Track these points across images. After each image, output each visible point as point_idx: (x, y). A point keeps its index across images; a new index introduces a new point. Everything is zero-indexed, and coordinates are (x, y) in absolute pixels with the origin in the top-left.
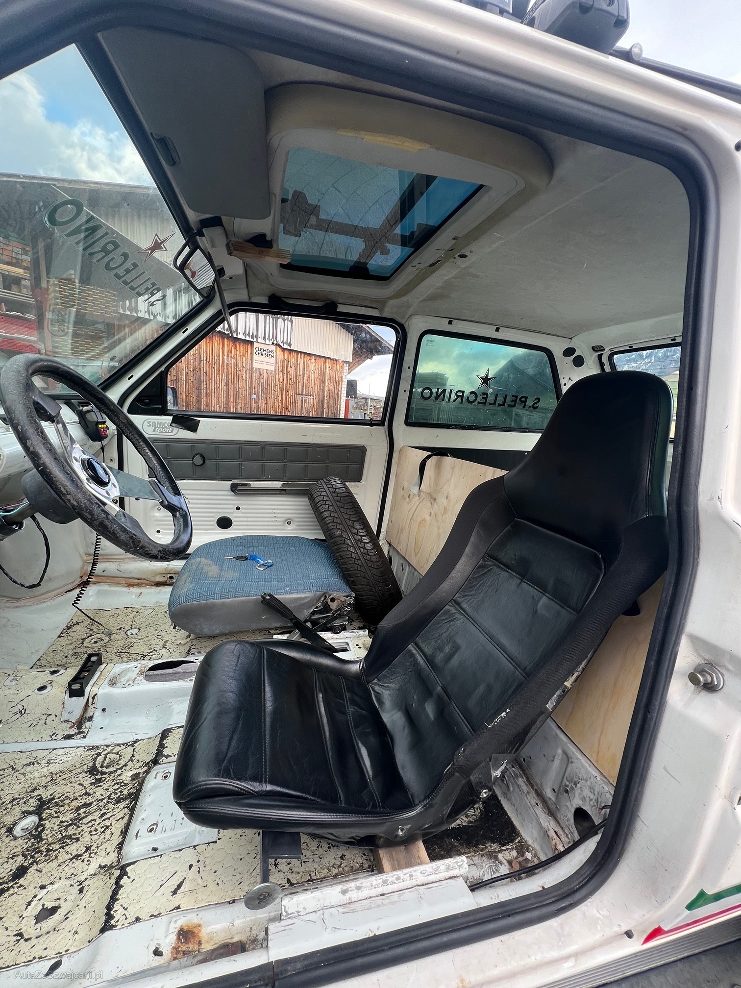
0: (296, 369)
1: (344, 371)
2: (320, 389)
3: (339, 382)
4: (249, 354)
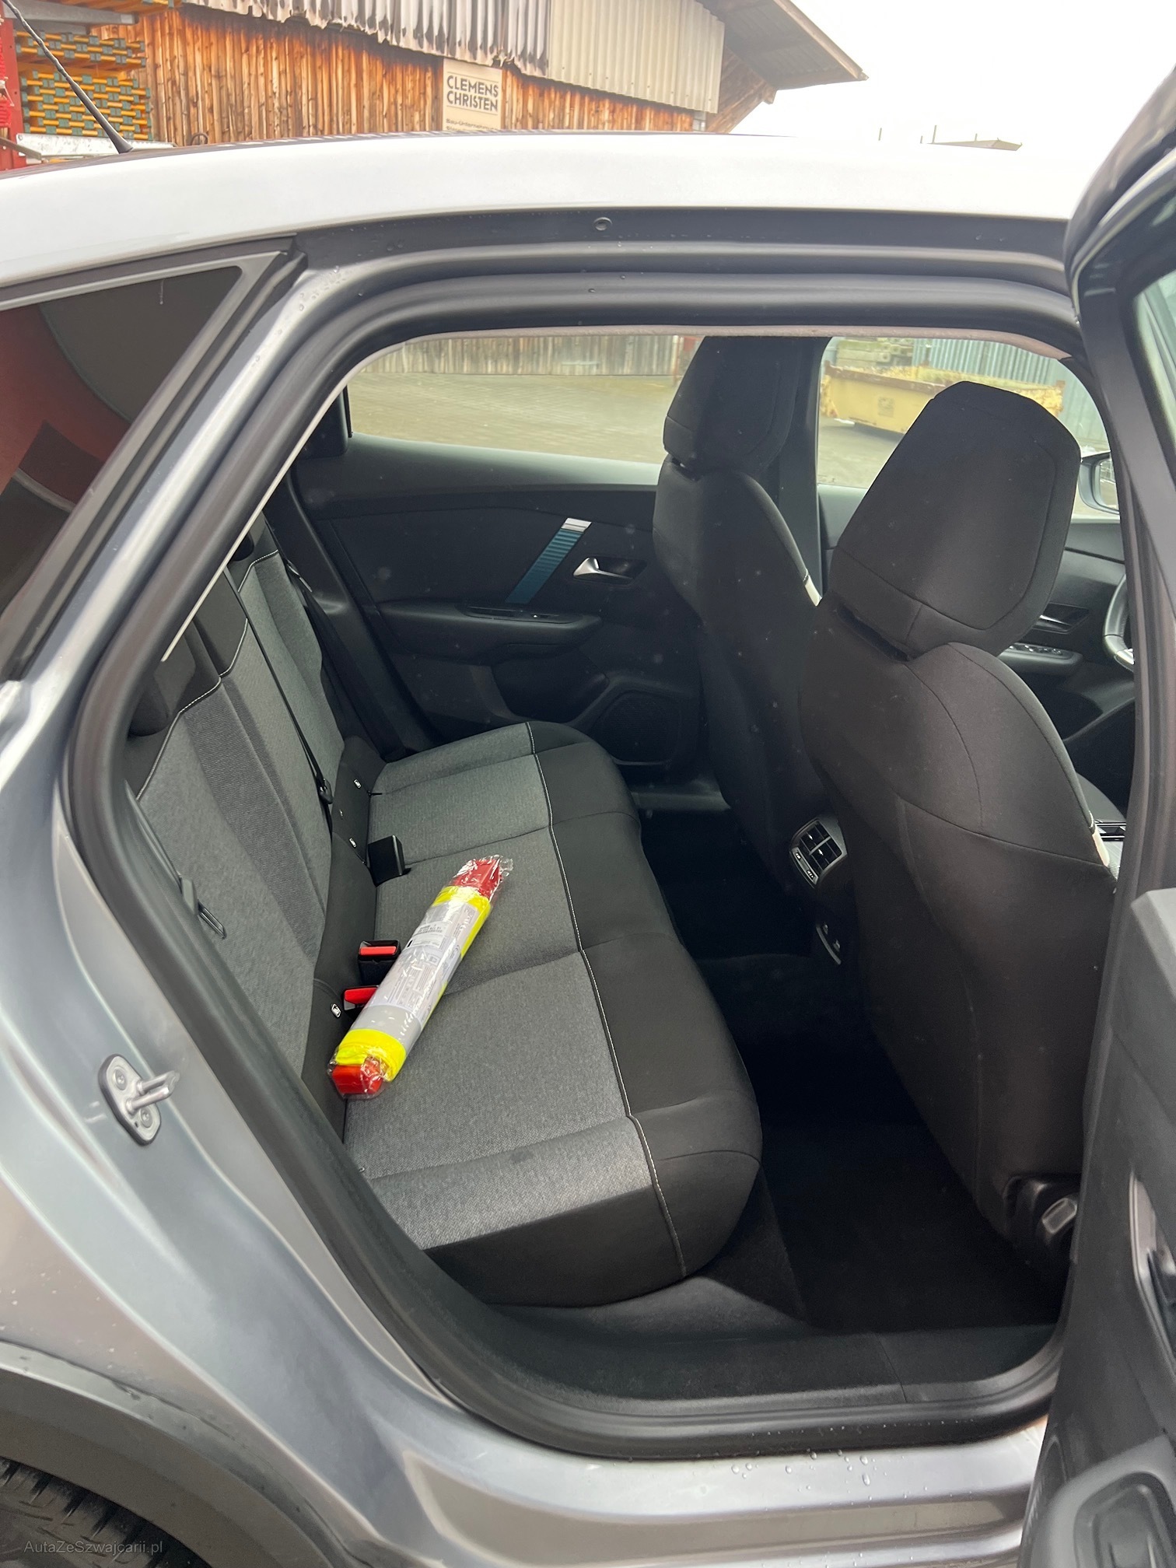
4: (429, 102)
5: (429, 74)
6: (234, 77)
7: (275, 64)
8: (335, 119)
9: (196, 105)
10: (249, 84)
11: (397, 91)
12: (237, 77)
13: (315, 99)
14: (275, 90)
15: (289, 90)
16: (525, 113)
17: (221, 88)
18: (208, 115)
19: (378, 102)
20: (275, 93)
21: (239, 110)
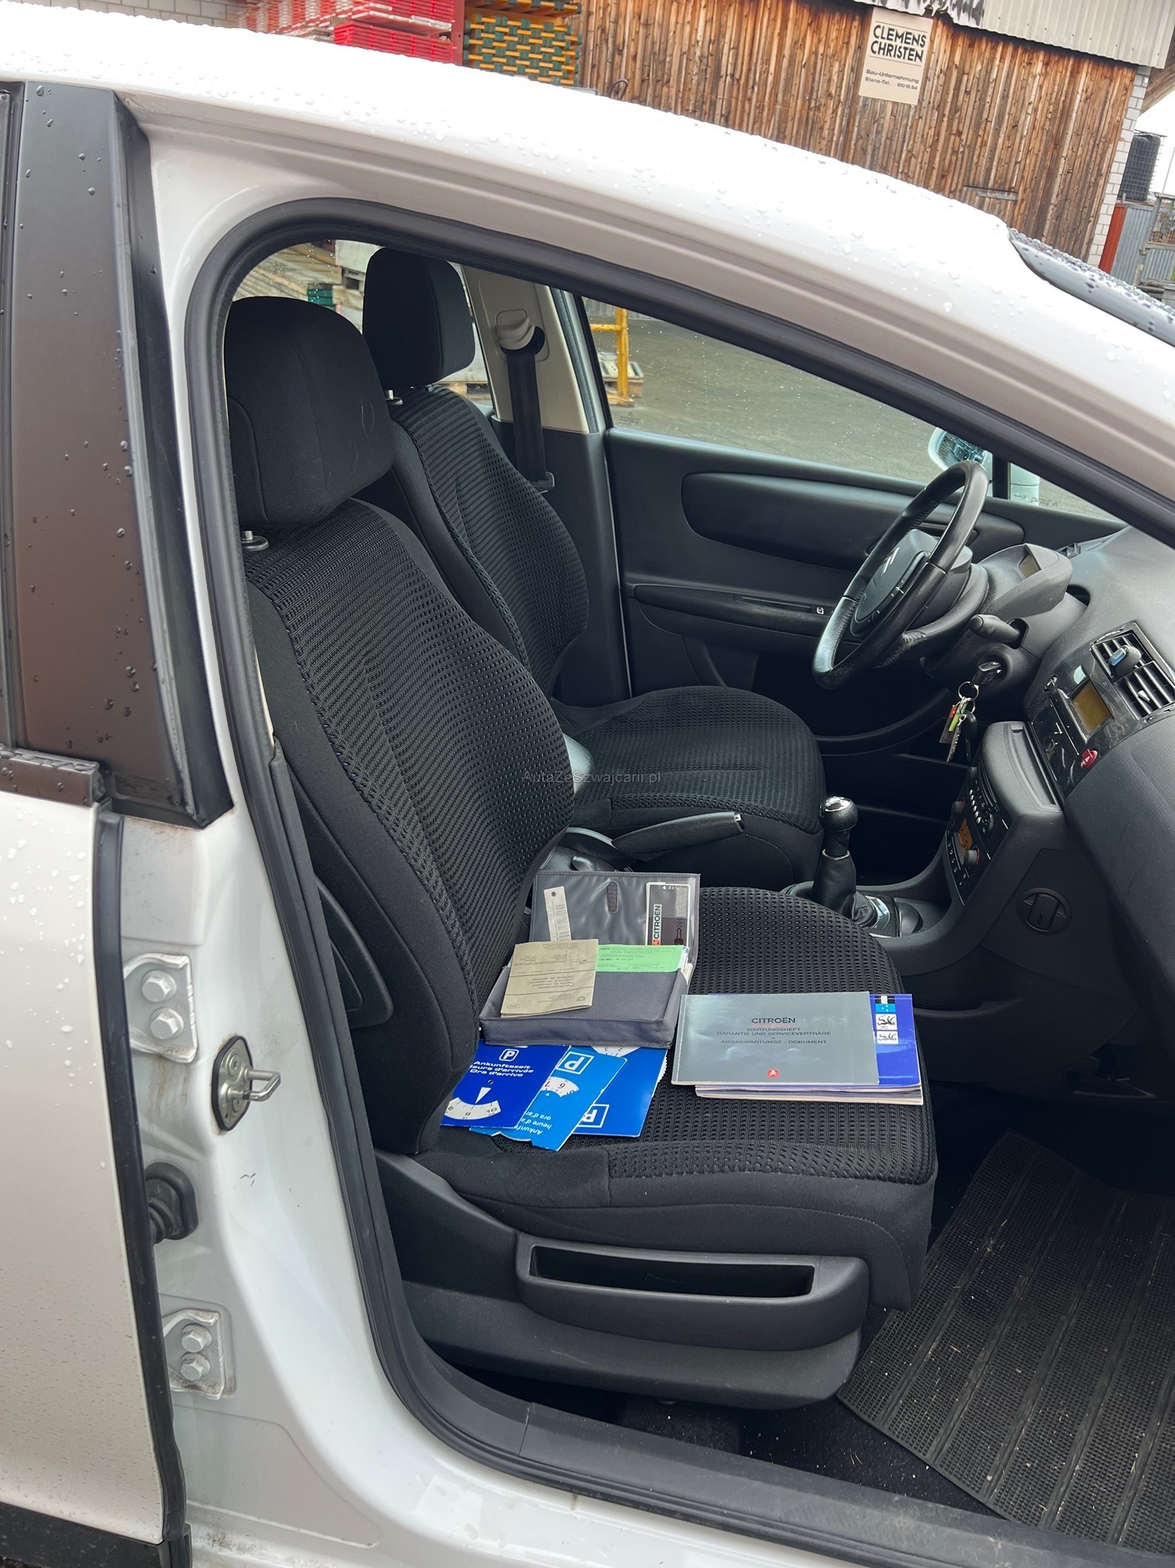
0: (982, 99)
1: (1132, 102)
2: (1042, 168)
3: (1108, 141)
4: (851, 51)
5: (856, 23)
6: (661, 26)
7: (703, 13)
8: (753, 68)
9: (621, 53)
10: (674, 32)
11: (819, 41)
12: (664, 25)
13: (736, 48)
14: (698, 39)
15: (712, 38)
16: (951, 64)
17: (647, 37)
18: (631, 62)
19: (799, 51)
20: (698, 42)
21: (661, 58)
